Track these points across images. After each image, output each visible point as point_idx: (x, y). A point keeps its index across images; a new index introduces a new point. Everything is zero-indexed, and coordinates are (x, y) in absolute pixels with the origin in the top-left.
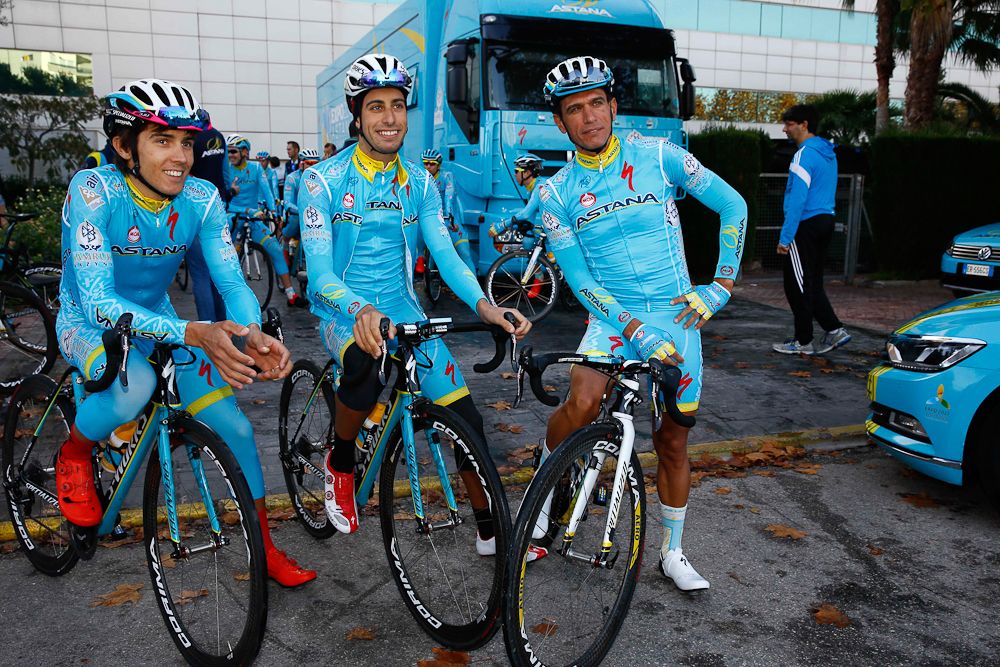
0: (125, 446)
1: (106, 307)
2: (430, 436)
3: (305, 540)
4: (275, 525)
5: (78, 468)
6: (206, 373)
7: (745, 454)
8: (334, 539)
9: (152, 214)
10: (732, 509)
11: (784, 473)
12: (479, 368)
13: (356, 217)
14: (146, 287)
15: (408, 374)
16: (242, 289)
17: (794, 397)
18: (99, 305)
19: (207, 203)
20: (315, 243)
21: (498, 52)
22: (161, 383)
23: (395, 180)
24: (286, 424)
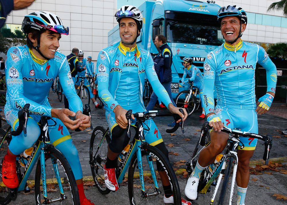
0: (29, 157)
1: (19, 102)
2: (148, 158)
3: (98, 194)
4: (87, 188)
5: (10, 165)
6: (61, 130)
7: (261, 166)
8: (110, 195)
9: (40, 65)
10: (259, 187)
11: (276, 173)
12: (168, 131)
13: (120, 69)
14: (37, 95)
15: (140, 133)
16: (76, 96)
17: (276, 145)
18: (17, 101)
19: (62, 62)
20: (102, 77)
21: (171, 23)
22: (43, 133)
23: (135, 55)
24: (92, 150)
